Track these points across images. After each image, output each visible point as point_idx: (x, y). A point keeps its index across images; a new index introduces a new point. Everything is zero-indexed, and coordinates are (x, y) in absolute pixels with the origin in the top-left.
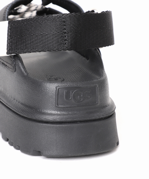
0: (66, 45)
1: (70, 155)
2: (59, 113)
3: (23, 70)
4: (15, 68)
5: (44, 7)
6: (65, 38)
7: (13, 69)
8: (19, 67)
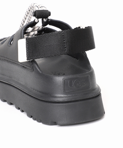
0: (66, 51)
1: (76, 123)
2: (66, 96)
3: (39, 70)
4: (33, 69)
5: (44, 27)
6: (65, 46)
7: (31, 70)
8: (36, 68)
